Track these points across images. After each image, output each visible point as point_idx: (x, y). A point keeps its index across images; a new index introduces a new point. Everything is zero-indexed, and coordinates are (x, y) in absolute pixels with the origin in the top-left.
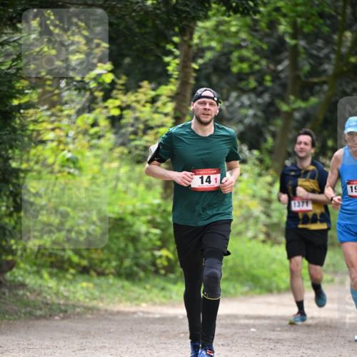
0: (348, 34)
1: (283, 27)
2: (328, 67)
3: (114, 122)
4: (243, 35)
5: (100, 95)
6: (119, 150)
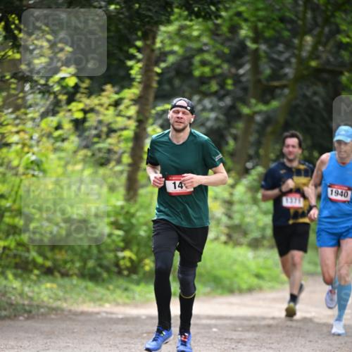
0: (309, 39)
1: (244, 32)
2: (289, 71)
3: (78, 124)
4: (205, 39)
5: (63, 98)
6: (82, 153)
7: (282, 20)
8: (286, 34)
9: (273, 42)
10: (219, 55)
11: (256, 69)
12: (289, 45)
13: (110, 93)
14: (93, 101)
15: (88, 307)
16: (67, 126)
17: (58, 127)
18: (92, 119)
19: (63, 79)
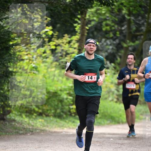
1: (124, 11)
2: (144, 28)
3: (53, 51)
4: (107, 15)
5: (47, 40)
6: (55, 63)
7: (140, 6)
8: (142, 12)
9: (137, 16)
10: (113, 21)
11: (129, 27)
12: (143, 17)
13: (67, 38)
14: (59, 41)
15: (57, 130)
16: (48, 52)
17: (44, 52)
18: (59, 49)
19: (47, 32)
